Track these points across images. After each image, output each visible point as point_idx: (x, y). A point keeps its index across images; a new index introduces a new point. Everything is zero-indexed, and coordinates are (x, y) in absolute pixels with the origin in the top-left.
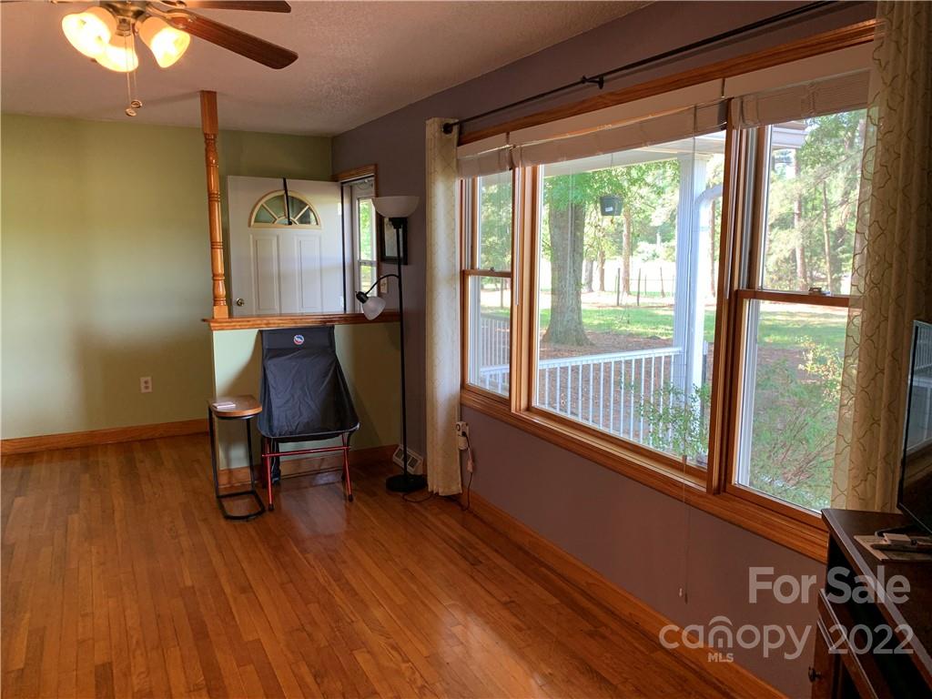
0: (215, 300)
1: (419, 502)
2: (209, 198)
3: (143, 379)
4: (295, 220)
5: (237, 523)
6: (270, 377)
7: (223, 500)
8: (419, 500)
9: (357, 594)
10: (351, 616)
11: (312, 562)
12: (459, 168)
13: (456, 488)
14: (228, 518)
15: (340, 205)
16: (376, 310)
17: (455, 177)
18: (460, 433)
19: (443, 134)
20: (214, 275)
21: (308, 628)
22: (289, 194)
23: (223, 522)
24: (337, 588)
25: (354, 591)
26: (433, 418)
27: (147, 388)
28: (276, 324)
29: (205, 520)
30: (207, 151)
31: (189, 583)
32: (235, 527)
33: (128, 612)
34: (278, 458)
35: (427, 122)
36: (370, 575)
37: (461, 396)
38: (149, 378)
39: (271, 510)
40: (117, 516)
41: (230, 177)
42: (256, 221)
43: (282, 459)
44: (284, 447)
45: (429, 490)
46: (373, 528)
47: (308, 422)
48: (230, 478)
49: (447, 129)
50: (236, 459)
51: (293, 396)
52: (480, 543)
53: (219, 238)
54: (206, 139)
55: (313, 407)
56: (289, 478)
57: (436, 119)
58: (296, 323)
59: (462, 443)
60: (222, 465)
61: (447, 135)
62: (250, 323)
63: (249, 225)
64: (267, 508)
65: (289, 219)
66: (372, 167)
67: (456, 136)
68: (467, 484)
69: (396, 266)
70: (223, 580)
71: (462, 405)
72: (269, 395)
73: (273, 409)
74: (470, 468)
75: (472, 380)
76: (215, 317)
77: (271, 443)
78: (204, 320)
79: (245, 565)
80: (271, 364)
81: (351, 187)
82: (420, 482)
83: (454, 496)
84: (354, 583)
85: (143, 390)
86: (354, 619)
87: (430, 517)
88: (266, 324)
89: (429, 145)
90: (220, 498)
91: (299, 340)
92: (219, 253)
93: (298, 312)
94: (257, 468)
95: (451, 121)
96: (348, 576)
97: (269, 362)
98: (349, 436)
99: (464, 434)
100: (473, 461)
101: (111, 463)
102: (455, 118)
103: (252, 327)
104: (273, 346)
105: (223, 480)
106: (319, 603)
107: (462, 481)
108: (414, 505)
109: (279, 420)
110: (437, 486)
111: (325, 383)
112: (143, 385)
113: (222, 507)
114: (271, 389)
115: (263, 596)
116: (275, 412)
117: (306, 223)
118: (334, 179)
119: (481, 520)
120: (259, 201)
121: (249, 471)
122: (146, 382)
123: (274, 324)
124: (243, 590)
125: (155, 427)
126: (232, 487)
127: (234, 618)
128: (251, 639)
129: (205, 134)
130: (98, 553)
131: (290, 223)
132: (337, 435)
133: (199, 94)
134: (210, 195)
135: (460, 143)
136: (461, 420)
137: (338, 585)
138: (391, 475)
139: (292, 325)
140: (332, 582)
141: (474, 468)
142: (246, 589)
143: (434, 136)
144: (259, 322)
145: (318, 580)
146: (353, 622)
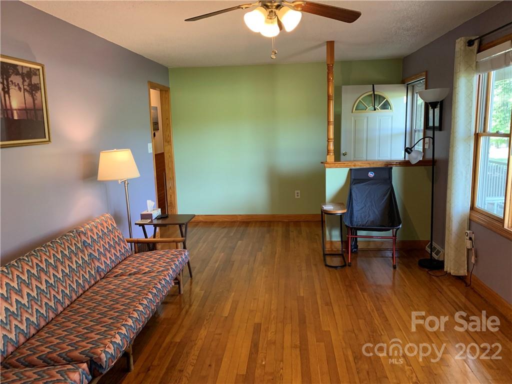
0: (328, 152)
1: (437, 277)
2: (328, 98)
3: (296, 192)
4: (378, 108)
5: (330, 269)
6: (354, 195)
7: (326, 256)
8: (438, 275)
9: (387, 320)
10: (381, 331)
11: (366, 297)
12: (477, 67)
13: (463, 272)
14: (326, 265)
15: (405, 97)
16: (416, 158)
17: (474, 73)
18: (468, 238)
19: (467, 47)
20: (328, 139)
21: (356, 331)
22: (375, 93)
23: (324, 268)
24: (377, 315)
25: (387, 318)
26: (449, 226)
27: (298, 196)
28: (359, 165)
29: (316, 265)
30: (328, 73)
31: (302, 295)
32: (329, 270)
33: (273, 302)
34: (356, 239)
35: (457, 41)
36: (397, 311)
37: (470, 215)
38: (299, 191)
39: (349, 266)
40: (277, 256)
41: (343, 86)
42: (356, 110)
43: (359, 239)
44: (360, 233)
45: (445, 270)
46: (405, 286)
47: (373, 221)
48: (331, 246)
49: (470, 43)
50: (334, 236)
51: (365, 206)
52: (474, 308)
53: (332, 119)
54: (328, 67)
55: (377, 213)
56: (363, 250)
57: (462, 38)
58: (370, 165)
59: (468, 244)
60: (328, 239)
61: (470, 48)
62: (345, 165)
63: (352, 112)
64: (347, 264)
65: (374, 107)
66: (424, 73)
67: (476, 47)
68: (471, 269)
69: (432, 132)
70: (318, 296)
71: (470, 220)
72: (352, 204)
73: (354, 212)
74: (473, 260)
75: (478, 204)
76: (328, 161)
77: (353, 230)
78: (322, 163)
79: (331, 291)
80: (354, 187)
81: (413, 86)
82: (440, 265)
83: (462, 276)
84: (387, 313)
85: (296, 197)
86: (383, 334)
87: (444, 287)
88: (354, 165)
89: (457, 55)
90: (325, 255)
91: (371, 175)
92: (332, 128)
93: (377, 159)
94: (344, 242)
95: (473, 38)
96: (384, 309)
97: (354, 186)
98: (396, 231)
99: (470, 239)
100: (476, 257)
101: (279, 230)
102: (477, 36)
103: (346, 167)
104: (357, 177)
105: (328, 246)
106: (365, 319)
107: (468, 267)
108: (434, 277)
109: (357, 218)
110: (450, 269)
111: (385, 199)
112: (296, 195)
113: (325, 260)
114: (353, 200)
115: (336, 309)
116: (355, 213)
117: (384, 109)
118: (403, 82)
119: (480, 295)
120: (359, 98)
121: (340, 243)
122: (298, 193)
123: (358, 165)
124: (327, 304)
125: (301, 216)
126: (332, 250)
127: (320, 317)
128: (325, 330)
129: (328, 65)
130: (266, 272)
131: (375, 110)
132: (389, 230)
133: (326, 43)
134: (329, 96)
135: (479, 51)
136: (469, 230)
137: (378, 314)
138: (422, 258)
139: (368, 166)
140: (375, 311)
141: (476, 261)
142: (328, 304)
143: (461, 49)
144: (350, 164)
145: (367, 307)
146: (382, 335)
